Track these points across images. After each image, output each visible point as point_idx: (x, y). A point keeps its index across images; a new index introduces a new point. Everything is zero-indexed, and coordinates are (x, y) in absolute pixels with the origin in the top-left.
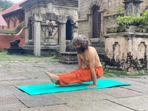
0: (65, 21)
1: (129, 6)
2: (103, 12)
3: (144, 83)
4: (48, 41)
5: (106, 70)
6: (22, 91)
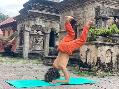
0: (49, 32)
1: (99, 21)
2: (79, 25)
3: (110, 82)
4: (35, 47)
5: (80, 71)
6: (10, 84)
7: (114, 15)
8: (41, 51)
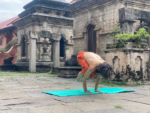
0: (59, 39)
1: (124, 25)
4: (43, 57)
7: (140, 18)
8: (49, 63)
